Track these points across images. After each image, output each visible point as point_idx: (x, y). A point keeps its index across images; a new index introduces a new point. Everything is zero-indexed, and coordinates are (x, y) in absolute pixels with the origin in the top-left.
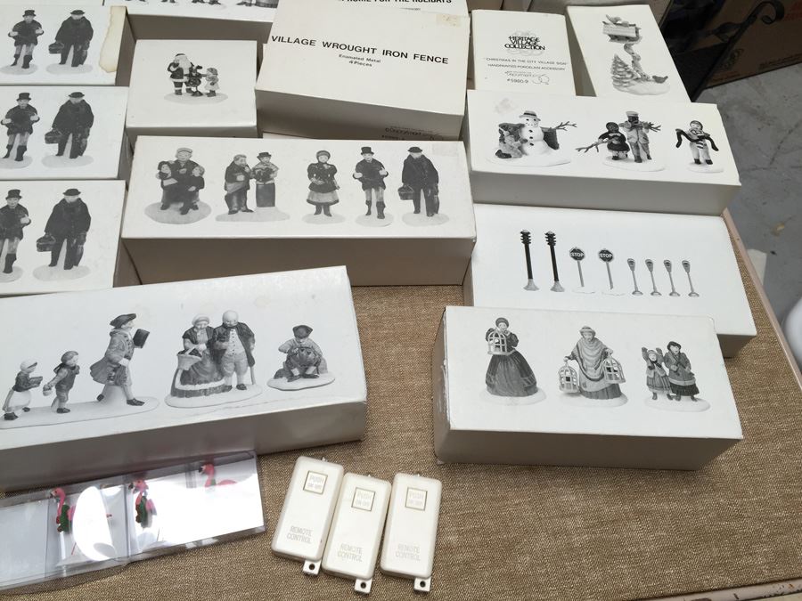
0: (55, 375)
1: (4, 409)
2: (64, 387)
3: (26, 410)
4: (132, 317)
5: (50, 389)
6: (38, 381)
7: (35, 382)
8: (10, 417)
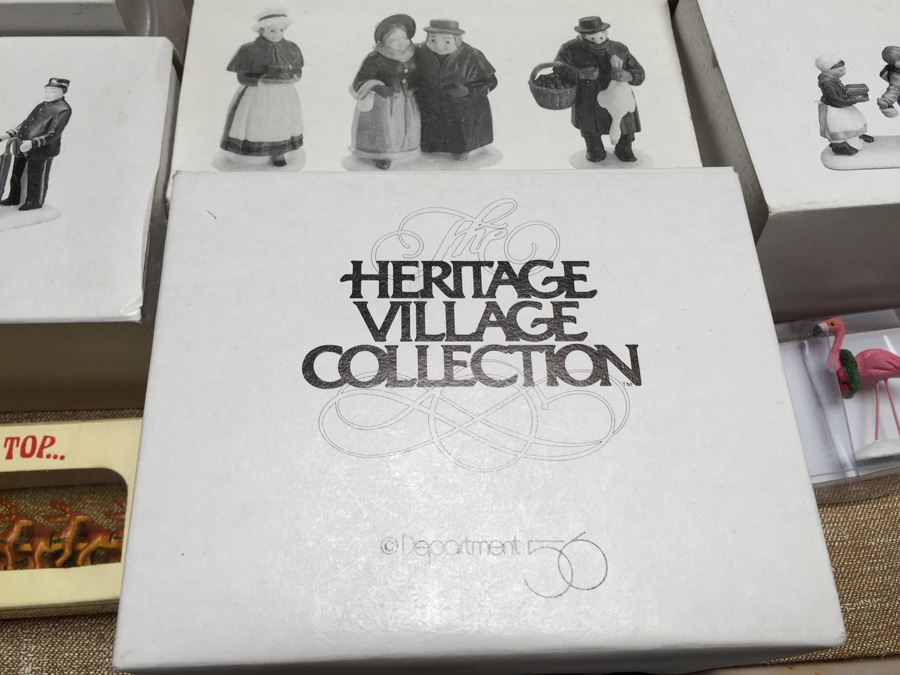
0: (886, 84)
1: (823, 134)
3: (868, 139)
5: (890, 106)
6: (862, 93)
7: (859, 94)
8: (841, 149)
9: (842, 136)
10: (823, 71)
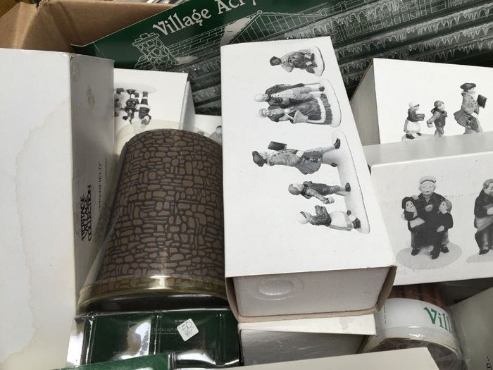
2: (440, 124)
4: (474, 86)
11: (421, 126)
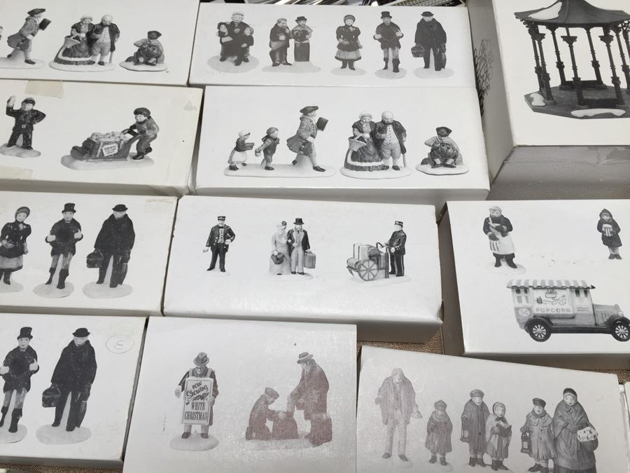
9: (235, 163)
10: (241, 137)
11: (249, 156)
